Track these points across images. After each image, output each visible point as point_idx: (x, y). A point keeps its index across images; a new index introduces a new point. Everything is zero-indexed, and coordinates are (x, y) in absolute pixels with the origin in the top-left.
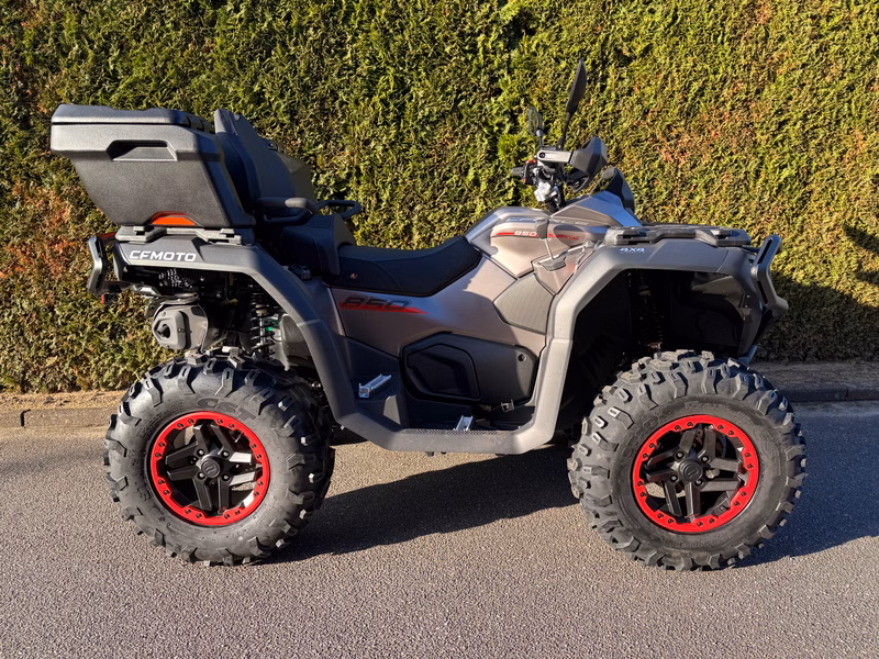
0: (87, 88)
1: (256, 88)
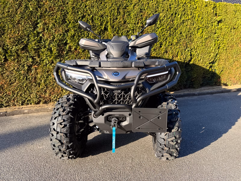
0: (154, 30)
1: (181, 31)
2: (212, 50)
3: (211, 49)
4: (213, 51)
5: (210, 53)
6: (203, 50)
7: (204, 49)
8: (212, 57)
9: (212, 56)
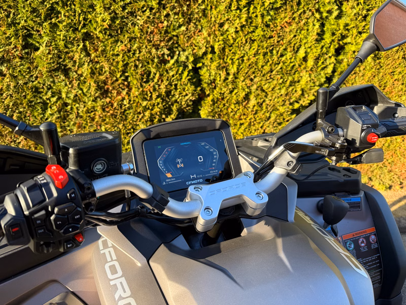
2: (305, 59)
3: (301, 54)
4: (310, 63)
5: (293, 70)
6: (253, 60)
7: (261, 57)
8: (303, 90)
9: (303, 82)
